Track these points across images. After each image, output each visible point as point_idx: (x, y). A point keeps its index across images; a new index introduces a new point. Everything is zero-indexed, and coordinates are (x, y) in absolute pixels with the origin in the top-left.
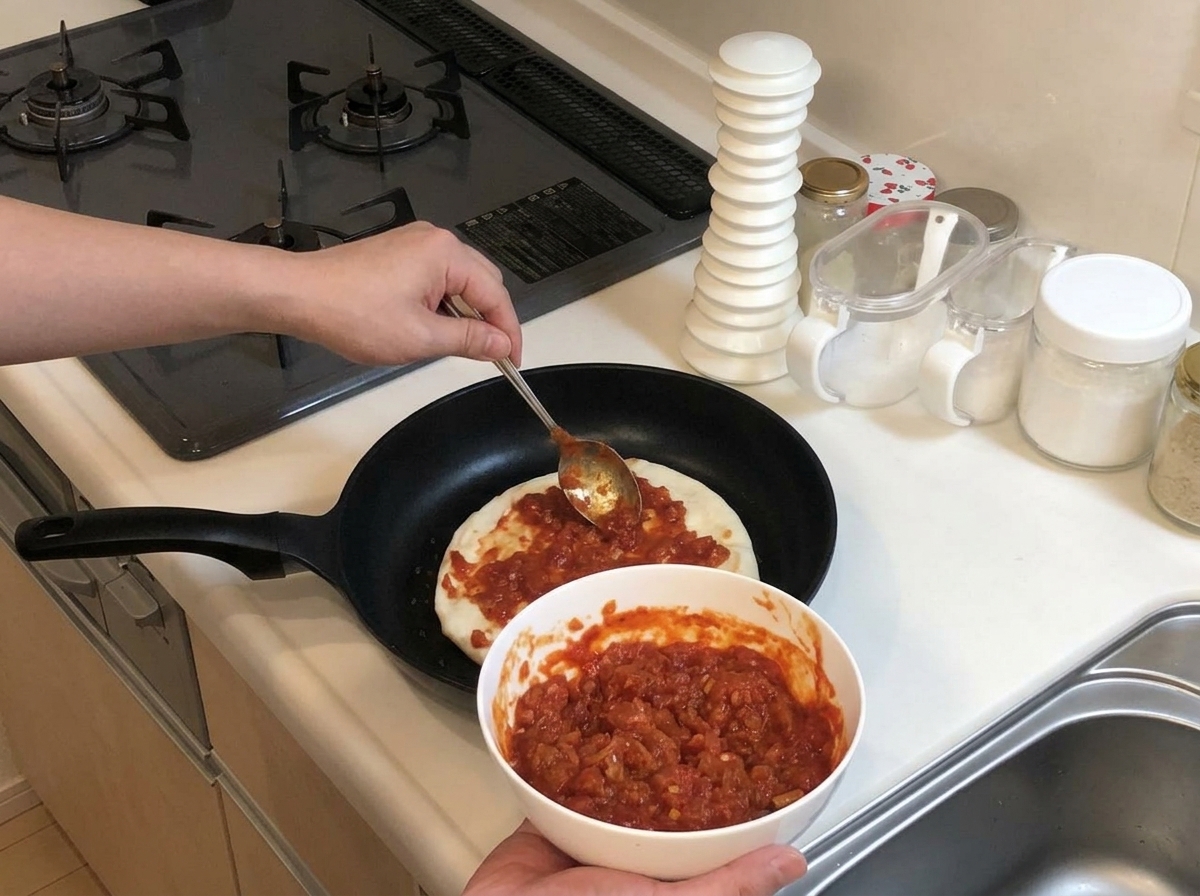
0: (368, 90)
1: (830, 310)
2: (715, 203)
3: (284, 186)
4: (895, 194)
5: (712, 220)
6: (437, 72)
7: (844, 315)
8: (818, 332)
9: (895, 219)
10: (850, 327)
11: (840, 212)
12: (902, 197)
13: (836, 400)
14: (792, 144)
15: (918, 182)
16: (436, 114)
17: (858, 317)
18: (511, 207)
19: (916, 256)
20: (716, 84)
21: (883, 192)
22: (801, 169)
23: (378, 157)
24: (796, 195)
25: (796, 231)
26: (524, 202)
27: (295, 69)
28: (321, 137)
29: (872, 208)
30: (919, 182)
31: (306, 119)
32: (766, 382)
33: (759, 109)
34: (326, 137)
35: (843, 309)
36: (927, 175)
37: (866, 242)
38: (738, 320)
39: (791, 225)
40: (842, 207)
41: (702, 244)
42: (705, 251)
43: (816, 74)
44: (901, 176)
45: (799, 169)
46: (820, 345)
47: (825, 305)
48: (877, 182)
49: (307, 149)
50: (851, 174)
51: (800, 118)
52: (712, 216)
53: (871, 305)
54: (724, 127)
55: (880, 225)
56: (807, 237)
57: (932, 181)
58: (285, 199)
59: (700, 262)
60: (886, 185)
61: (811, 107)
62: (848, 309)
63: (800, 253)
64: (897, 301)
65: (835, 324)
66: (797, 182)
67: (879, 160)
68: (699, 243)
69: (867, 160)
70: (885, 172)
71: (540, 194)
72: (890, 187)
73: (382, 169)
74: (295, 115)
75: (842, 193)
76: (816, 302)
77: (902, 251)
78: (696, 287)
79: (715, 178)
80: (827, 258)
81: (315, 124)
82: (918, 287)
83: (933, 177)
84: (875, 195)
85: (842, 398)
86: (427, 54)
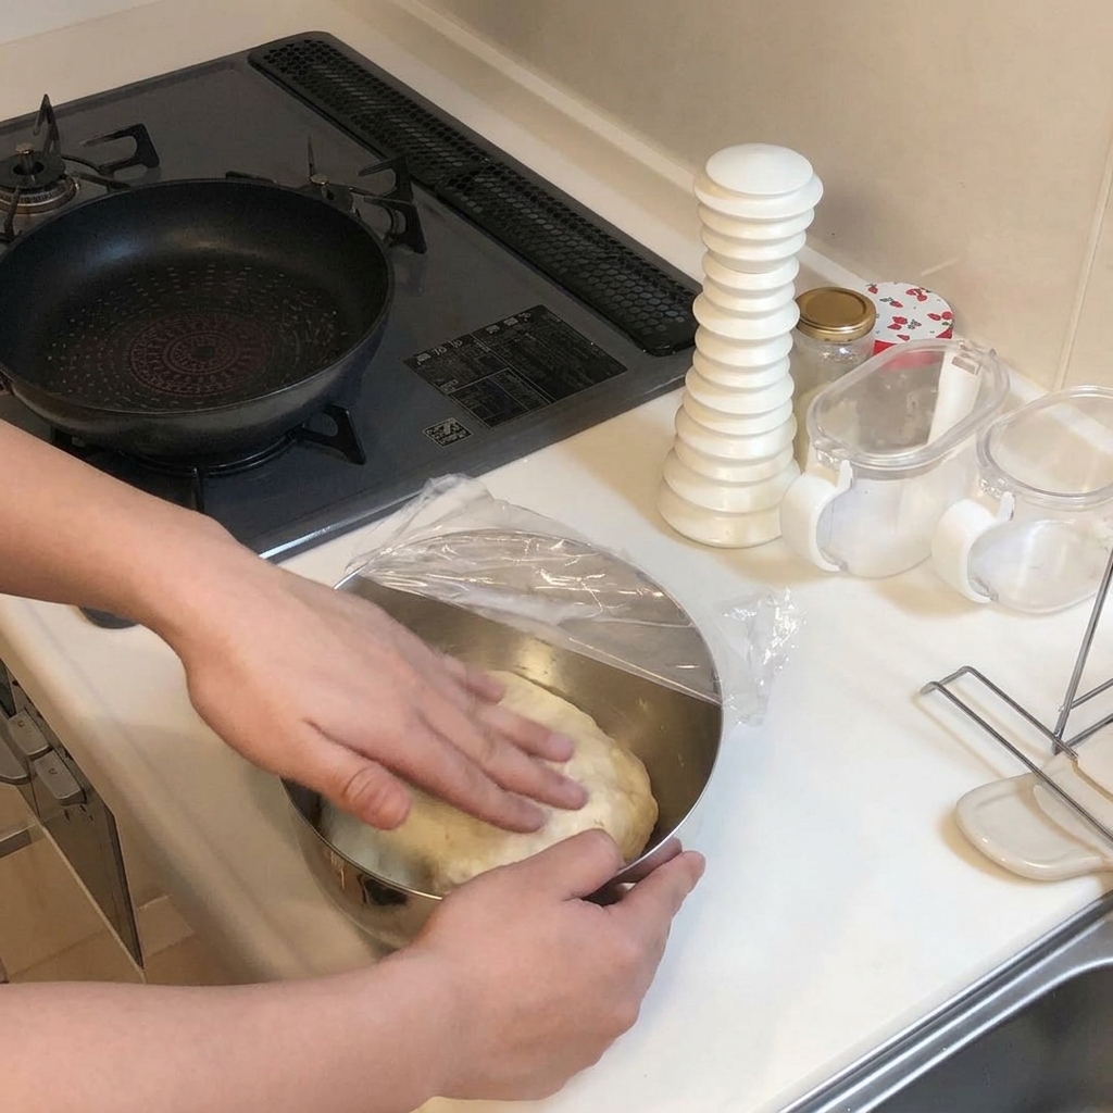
1: (831, 466)
2: (699, 339)
4: (904, 330)
5: (696, 359)
7: (846, 470)
8: (816, 492)
9: (904, 360)
10: (852, 485)
11: (843, 350)
12: (914, 334)
13: (836, 568)
14: (789, 273)
15: (932, 316)
17: (861, 473)
18: (467, 340)
19: (930, 402)
20: (701, 204)
21: (891, 327)
22: (798, 300)
24: (791, 331)
25: (792, 372)
26: (483, 333)
29: (880, 347)
30: (934, 317)
32: (754, 546)
33: (748, 233)
35: (846, 463)
36: (942, 307)
37: (874, 384)
38: (723, 473)
39: (786, 366)
40: (844, 345)
41: (684, 384)
42: (687, 394)
43: (816, 193)
44: (913, 310)
45: (796, 301)
46: (817, 509)
47: (825, 461)
48: (885, 314)
50: (858, 308)
51: (799, 243)
52: (696, 352)
53: (879, 460)
54: (710, 253)
55: (887, 366)
56: (805, 376)
57: (947, 315)
59: (682, 406)
60: (896, 319)
61: (808, 231)
62: (852, 465)
63: (797, 397)
64: (906, 456)
65: (835, 483)
66: (792, 316)
67: (888, 289)
68: (681, 383)
69: (873, 289)
70: (895, 304)
71: (500, 324)
72: (898, 322)
75: (847, 330)
76: (814, 456)
77: (913, 397)
78: (677, 435)
79: (699, 310)
80: (827, 405)
82: (932, 439)
83: (949, 310)
84: (882, 333)
85: (844, 567)
86: (375, 161)
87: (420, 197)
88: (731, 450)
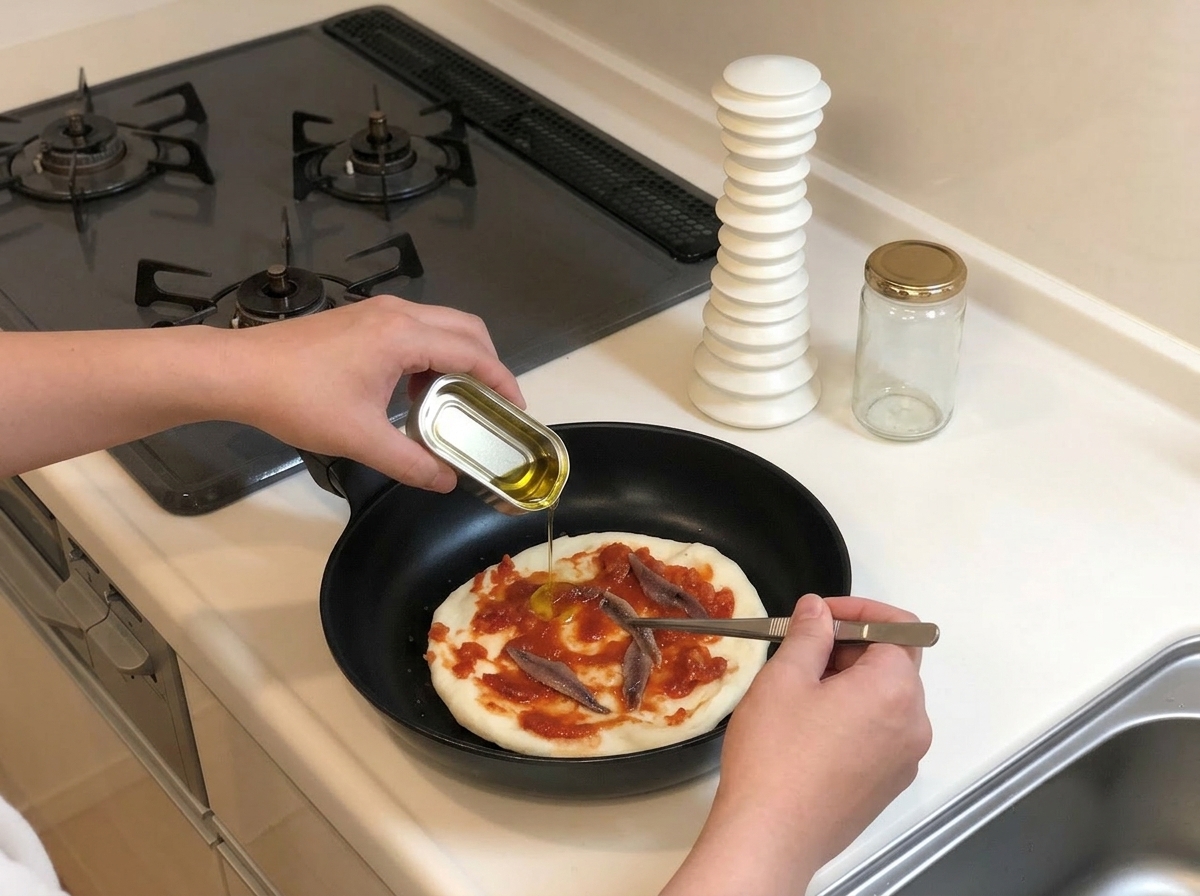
0: (372, 140)
2: (723, 236)
3: (288, 233)
5: (721, 255)
6: (442, 122)
14: (802, 171)
16: (443, 163)
22: (810, 199)
23: (385, 206)
24: (804, 227)
27: (300, 119)
28: (325, 186)
31: (311, 170)
34: (330, 185)
38: (750, 360)
39: (800, 259)
43: (825, 96)
45: (807, 199)
49: (312, 198)
51: (809, 143)
58: (288, 245)
59: (711, 305)
66: (806, 212)
68: (710, 286)
73: (387, 218)
74: (299, 163)
78: (706, 327)
81: (319, 173)
86: (428, 104)
87: (472, 135)
88: (752, 337)
